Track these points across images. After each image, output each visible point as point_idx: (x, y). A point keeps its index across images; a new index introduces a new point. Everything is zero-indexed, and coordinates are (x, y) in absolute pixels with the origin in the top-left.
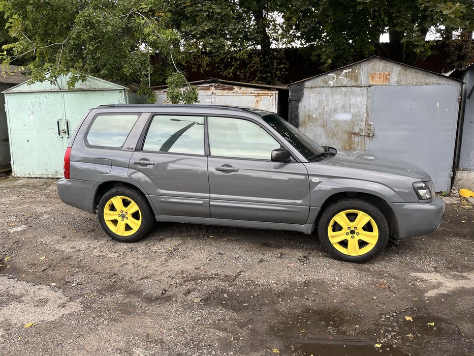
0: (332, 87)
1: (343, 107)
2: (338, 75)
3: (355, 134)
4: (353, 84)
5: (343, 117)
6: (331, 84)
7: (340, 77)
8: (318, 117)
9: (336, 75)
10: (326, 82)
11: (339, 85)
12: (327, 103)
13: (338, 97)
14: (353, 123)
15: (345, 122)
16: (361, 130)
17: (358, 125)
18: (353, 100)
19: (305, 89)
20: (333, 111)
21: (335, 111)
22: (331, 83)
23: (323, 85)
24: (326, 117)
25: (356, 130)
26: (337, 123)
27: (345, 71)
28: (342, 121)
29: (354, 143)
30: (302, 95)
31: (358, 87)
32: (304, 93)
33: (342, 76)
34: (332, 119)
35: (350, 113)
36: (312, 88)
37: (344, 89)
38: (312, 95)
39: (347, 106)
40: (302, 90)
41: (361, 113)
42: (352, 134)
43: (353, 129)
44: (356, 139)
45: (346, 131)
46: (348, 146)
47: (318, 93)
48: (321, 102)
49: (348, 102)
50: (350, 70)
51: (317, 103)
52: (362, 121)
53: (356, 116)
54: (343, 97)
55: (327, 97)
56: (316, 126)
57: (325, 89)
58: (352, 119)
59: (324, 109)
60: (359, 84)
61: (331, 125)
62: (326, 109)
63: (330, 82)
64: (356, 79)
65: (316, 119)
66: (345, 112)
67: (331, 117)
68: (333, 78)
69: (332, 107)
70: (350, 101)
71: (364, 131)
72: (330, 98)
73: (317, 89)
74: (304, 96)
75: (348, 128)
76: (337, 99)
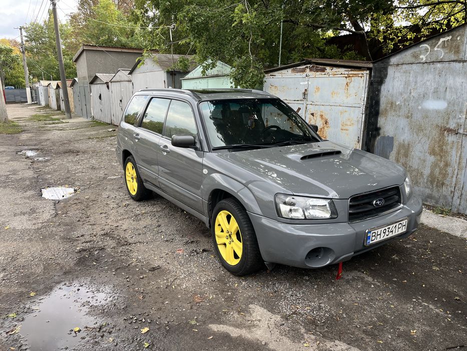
0: (424, 63)
1: (436, 91)
2: (433, 46)
3: (450, 131)
4: (453, 57)
5: (435, 105)
6: (422, 59)
7: (436, 49)
8: (403, 104)
9: (431, 46)
10: (416, 56)
11: (433, 59)
12: (415, 85)
13: (431, 76)
14: (448, 114)
15: (438, 112)
16: (459, 125)
17: (455, 117)
18: (450, 81)
19: (389, 67)
20: (422, 96)
21: (424, 96)
22: (423, 57)
23: (413, 60)
24: (412, 104)
25: (452, 125)
26: (426, 114)
27: (442, 40)
28: (433, 111)
29: (447, 144)
30: (386, 76)
31: (459, 61)
32: (389, 73)
33: (438, 47)
34: (420, 108)
35: (444, 99)
36: (398, 65)
37: (439, 65)
38: (398, 74)
39: (442, 89)
40: (386, 69)
41: (461, 100)
42: (445, 130)
43: (447, 123)
44: (451, 138)
45: (437, 126)
46: (439, 147)
47: (405, 72)
48: (407, 84)
49: (443, 84)
50: (450, 37)
51: (402, 86)
52: (461, 112)
53: (454, 105)
54: (437, 77)
55: (416, 77)
56: (399, 116)
57: (414, 66)
58: (447, 108)
59: (410, 93)
60: (461, 57)
61: (417, 116)
62: (412, 94)
63: (421, 57)
64: (457, 51)
65: (400, 107)
66: (438, 98)
67: (419, 105)
68: (427, 50)
69: (421, 90)
70: (445, 82)
71: (462, 127)
72: (419, 79)
73: (404, 66)
74: (388, 76)
75: (440, 121)
76: (428, 79)
